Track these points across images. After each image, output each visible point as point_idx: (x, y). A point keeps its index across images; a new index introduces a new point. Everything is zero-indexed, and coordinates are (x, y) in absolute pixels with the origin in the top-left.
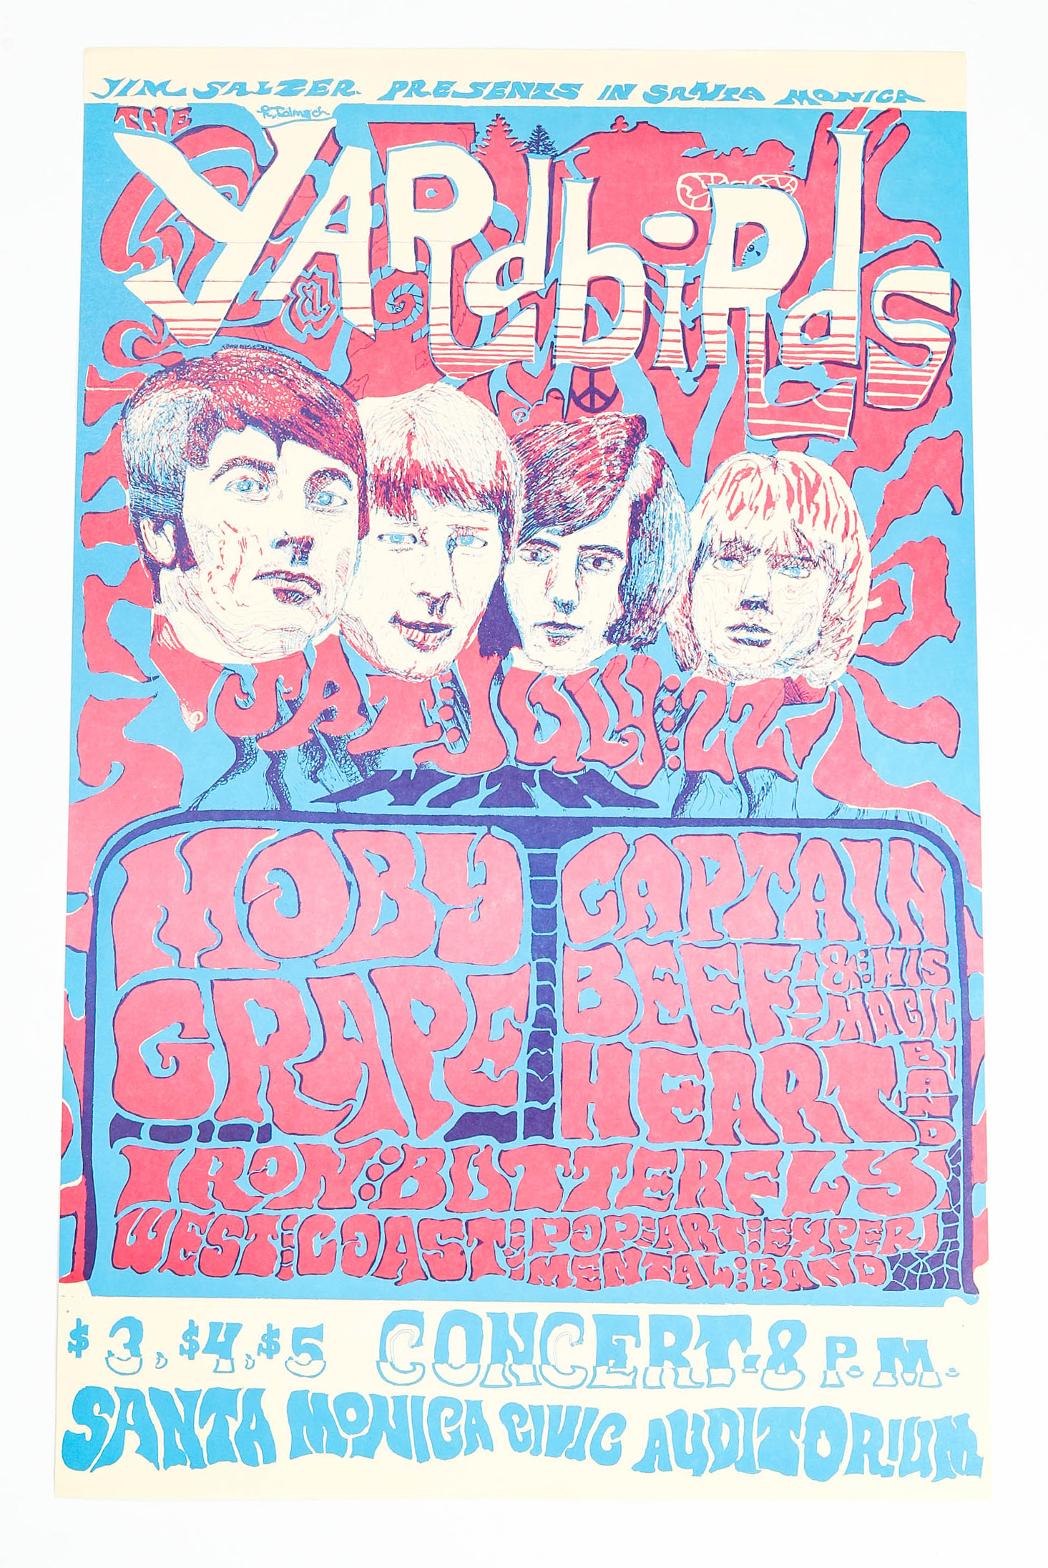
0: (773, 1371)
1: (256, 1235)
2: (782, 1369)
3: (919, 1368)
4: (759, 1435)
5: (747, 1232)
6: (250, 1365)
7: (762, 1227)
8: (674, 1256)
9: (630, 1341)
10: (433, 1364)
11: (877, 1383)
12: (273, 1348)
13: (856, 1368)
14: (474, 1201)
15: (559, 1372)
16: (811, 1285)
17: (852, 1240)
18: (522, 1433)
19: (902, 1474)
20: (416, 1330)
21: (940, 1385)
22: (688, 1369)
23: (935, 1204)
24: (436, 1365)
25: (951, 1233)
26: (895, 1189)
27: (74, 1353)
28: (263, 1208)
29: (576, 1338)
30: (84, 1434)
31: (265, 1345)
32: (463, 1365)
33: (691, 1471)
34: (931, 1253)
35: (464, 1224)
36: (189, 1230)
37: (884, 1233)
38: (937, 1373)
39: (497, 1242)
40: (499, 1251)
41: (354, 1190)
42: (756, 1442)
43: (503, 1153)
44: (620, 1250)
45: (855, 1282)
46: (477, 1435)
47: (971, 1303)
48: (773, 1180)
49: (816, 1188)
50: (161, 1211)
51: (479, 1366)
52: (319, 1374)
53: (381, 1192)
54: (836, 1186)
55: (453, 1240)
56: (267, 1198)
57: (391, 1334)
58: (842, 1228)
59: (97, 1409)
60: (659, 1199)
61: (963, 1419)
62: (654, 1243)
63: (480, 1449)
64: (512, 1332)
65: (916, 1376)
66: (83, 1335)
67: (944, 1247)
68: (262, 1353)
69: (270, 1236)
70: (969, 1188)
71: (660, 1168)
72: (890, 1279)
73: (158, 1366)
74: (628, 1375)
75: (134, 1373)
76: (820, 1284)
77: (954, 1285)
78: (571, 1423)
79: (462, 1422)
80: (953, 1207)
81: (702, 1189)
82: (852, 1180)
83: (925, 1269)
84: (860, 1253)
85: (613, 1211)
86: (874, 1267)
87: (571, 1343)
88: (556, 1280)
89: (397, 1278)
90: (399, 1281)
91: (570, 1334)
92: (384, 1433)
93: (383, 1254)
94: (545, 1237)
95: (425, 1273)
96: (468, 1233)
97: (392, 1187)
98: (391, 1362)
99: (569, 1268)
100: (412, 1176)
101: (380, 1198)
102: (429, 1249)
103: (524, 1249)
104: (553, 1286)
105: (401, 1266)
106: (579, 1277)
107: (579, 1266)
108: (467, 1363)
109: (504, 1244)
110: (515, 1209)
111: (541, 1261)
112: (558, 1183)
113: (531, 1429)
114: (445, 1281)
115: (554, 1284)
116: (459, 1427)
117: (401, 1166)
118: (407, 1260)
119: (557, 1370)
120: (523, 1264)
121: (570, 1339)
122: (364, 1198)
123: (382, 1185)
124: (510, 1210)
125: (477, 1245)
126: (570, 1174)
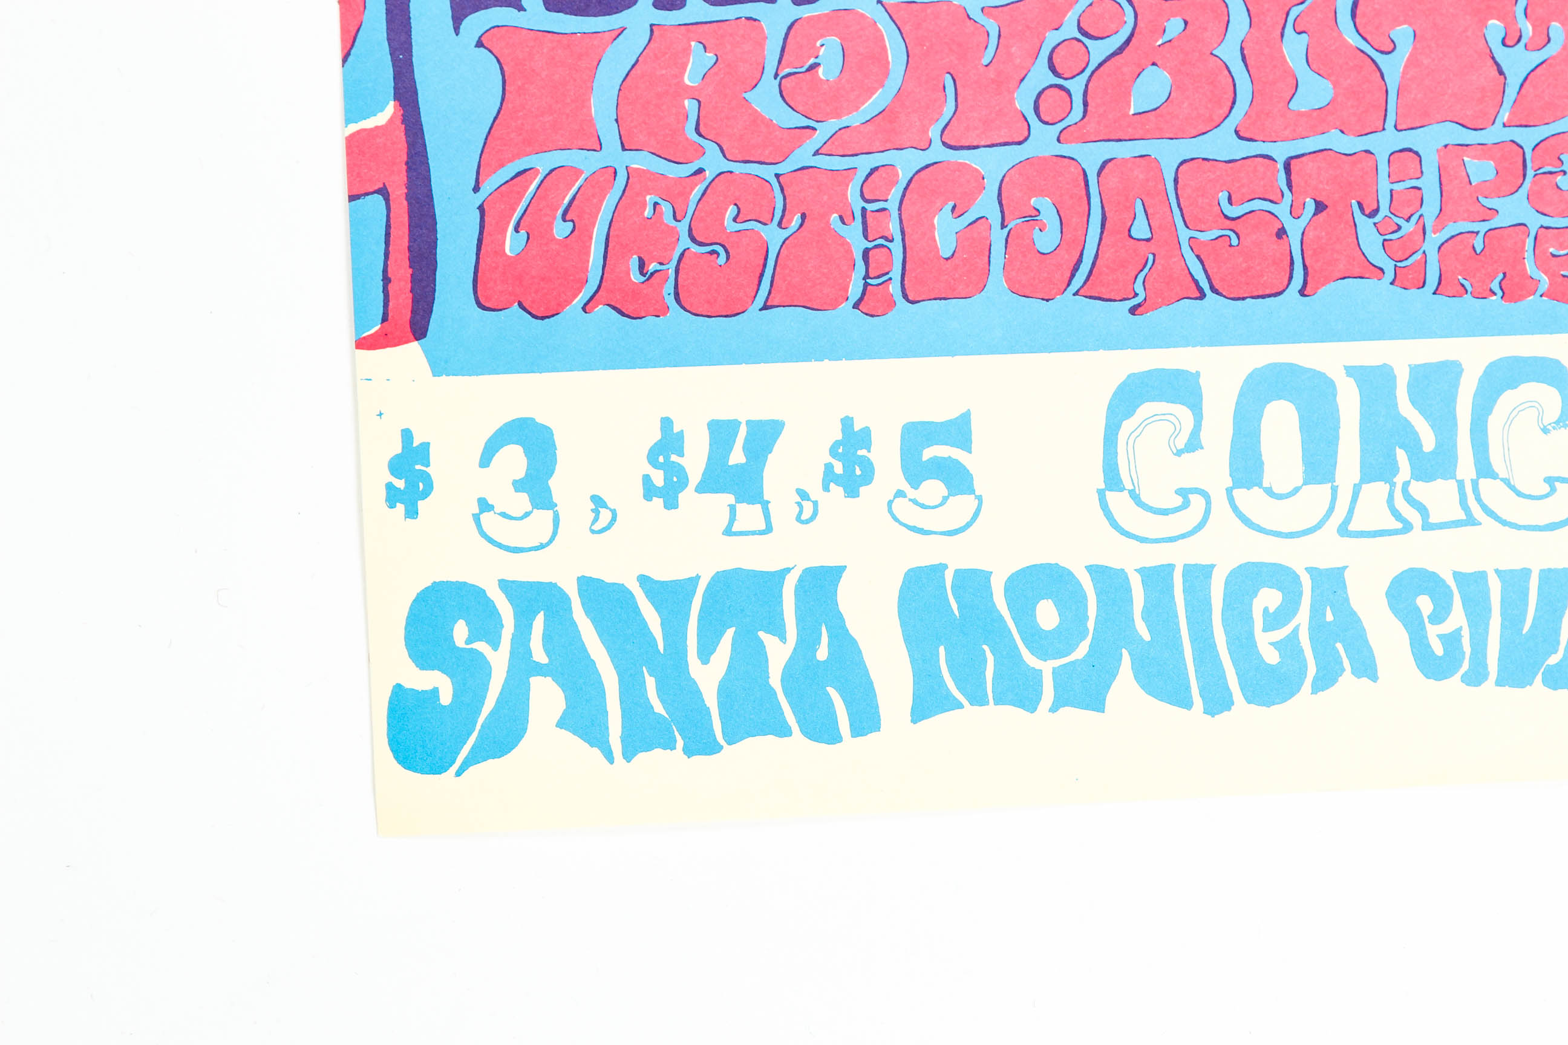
1: (804, 217)
6: (806, 516)
10: (1229, 491)
12: (858, 472)
14: (1300, 114)
15: (1519, 494)
18: (1440, 636)
20: (1184, 414)
24: (1236, 493)
27: (400, 508)
28: (817, 153)
29: (1552, 413)
30: (435, 691)
31: (838, 468)
32: (1296, 490)
35: (1280, 166)
36: (648, 212)
39: (1360, 204)
40: (1365, 226)
41: (1023, 100)
46: (1339, 646)
50: (578, 172)
51: (1334, 490)
52: (968, 525)
53: (1086, 104)
55: (1257, 205)
56: (825, 130)
57: (1127, 426)
59: (460, 632)
63: (1347, 677)
64: (1406, 408)
66: (418, 467)
68: (832, 485)
69: (835, 216)
73: (597, 527)
75: (542, 547)
78: (1553, 604)
79: (1302, 618)
87: (1542, 427)
88: (1500, 283)
89: (1134, 297)
90: (1139, 305)
91: (1537, 405)
92: (1125, 652)
93: (1099, 245)
94: (1468, 186)
95: (1196, 282)
96: (1290, 186)
97: (1109, 91)
98: (1130, 492)
99: (1529, 255)
100: (1154, 64)
101: (1084, 117)
102: (1203, 227)
103: (1421, 216)
104: (1494, 298)
105: (1141, 270)
106: (1551, 275)
107: (1551, 250)
108: (1305, 483)
109: (1375, 207)
110: (1396, 127)
111: (1462, 241)
112: (1491, 61)
113: (1461, 627)
114: (1244, 299)
115: (1494, 294)
116: (1296, 629)
117: (1128, 41)
118: (1154, 255)
119: (1513, 488)
120: (1421, 251)
121: (1540, 417)
122: (1046, 119)
123: (1087, 86)
124: (1384, 129)
125: (1315, 214)
126: (1519, 41)
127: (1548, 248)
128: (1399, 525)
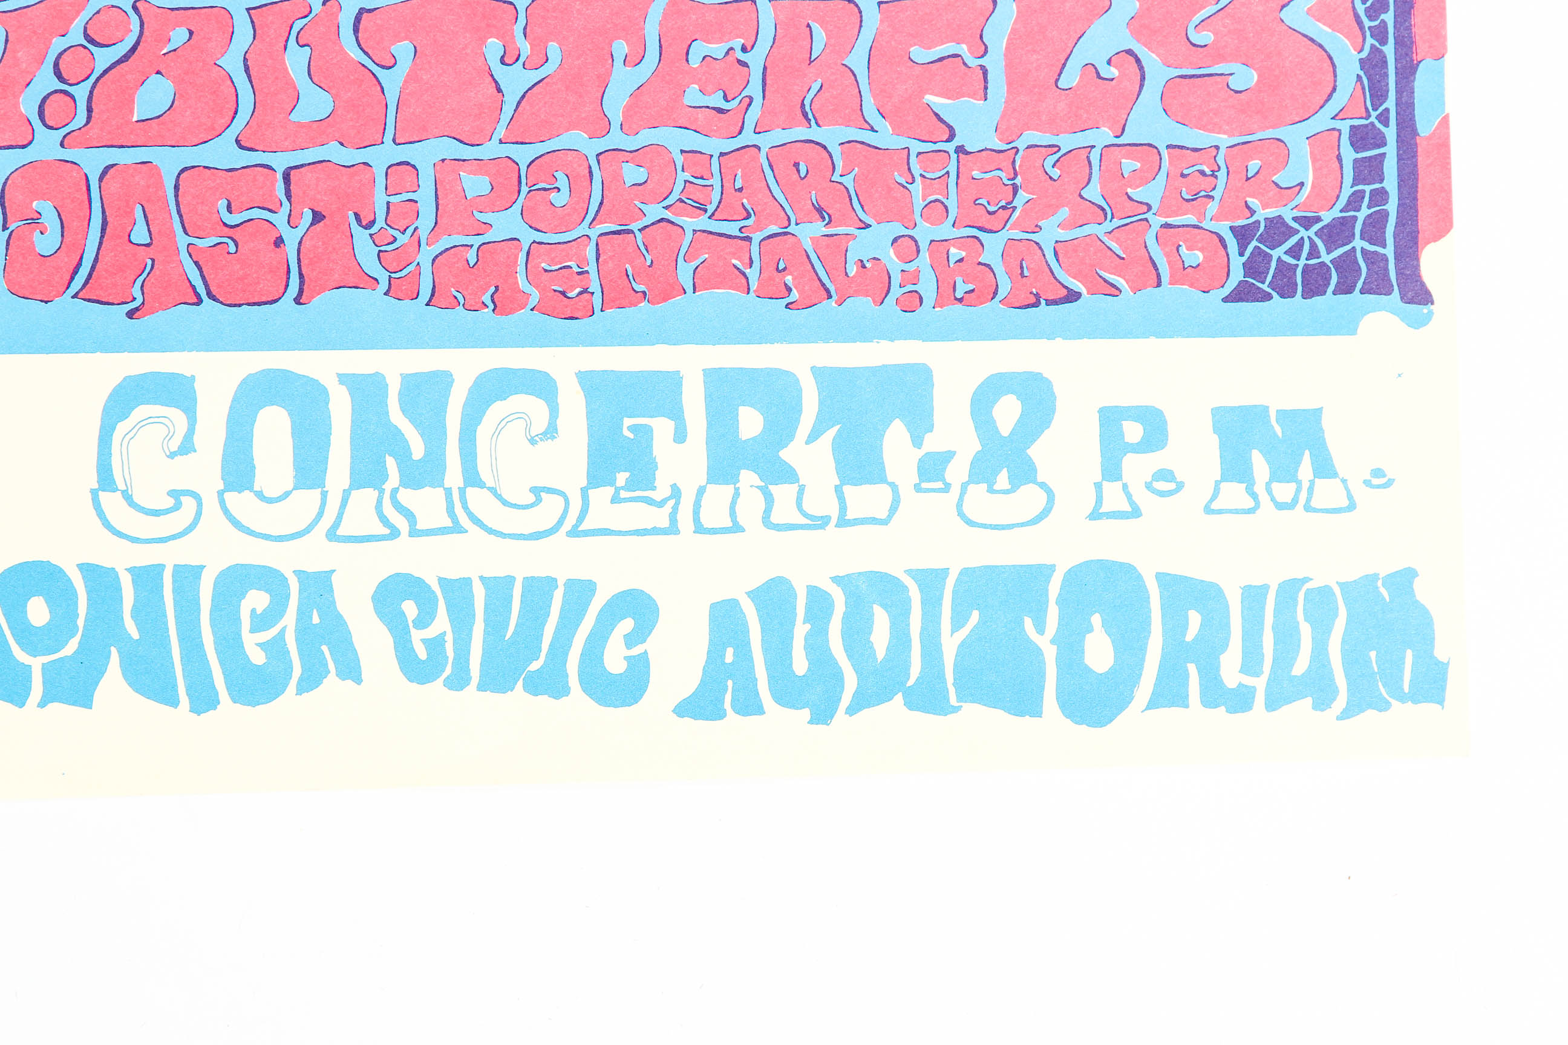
0: (984, 486)
2: (1003, 480)
3: (1305, 471)
4: (956, 627)
5: (918, 179)
7: (952, 168)
8: (757, 237)
9: (662, 427)
10: (220, 494)
11: (1215, 506)
13: (1165, 475)
14: (300, 125)
15: (505, 503)
16: (1064, 292)
17: (1152, 192)
18: (424, 641)
19: (1272, 705)
20: (177, 417)
21: (1352, 507)
22: (795, 488)
23: (1333, 107)
24: (227, 495)
25: (1368, 171)
26: (1244, 77)
29: (540, 425)
32: (287, 494)
33: (806, 714)
34: (1327, 217)
35: (280, 176)
37: (1222, 174)
38: (1344, 481)
39: (357, 215)
40: (361, 236)
41: (28, 104)
42: (950, 645)
43: (365, 15)
44: (635, 226)
45: (1159, 285)
46: (324, 648)
47: (1418, 323)
48: (973, 62)
49: (1070, 78)
51: (324, 495)
53: (90, 110)
54: (1113, 72)
55: (256, 213)
57: (122, 428)
58: (1129, 165)
60: (720, 111)
61: (1404, 580)
62: (711, 209)
63: (332, 681)
64: (396, 418)
65: (1298, 491)
67: (1354, 202)
70: (1407, 71)
71: (721, 40)
72: (1237, 275)
74: (661, 504)
76: (1083, 290)
77: (1378, 286)
78: (535, 611)
79: (290, 619)
80: (1374, 114)
81: (816, 87)
82: (1150, 60)
83: (1314, 253)
84: (1170, 220)
85: (616, 139)
86: (1201, 250)
87: (529, 438)
88: (492, 296)
89: (132, 301)
90: (137, 309)
91: (526, 418)
92: (113, 650)
93: (99, 249)
94: (464, 201)
95: (193, 288)
96: (288, 196)
97: (114, 98)
98: (123, 492)
99: (521, 268)
100: (158, 72)
101: (88, 122)
102: (202, 234)
103: (416, 229)
104: (486, 310)
105: (140, 275)
106: (542, 290)
107: (543, 265)
108: (296, 488)
109: (372, 219)
110: (394, 140)
111: (455, 255)
112: (490, 78)
113: (445, 632)
114: (240, 305)
115: (487, 307)
116: (283, 630)
117: (133, 49)
118: (153, 260)
119: (499, 497)
120: (415, 263)
121: (528, 428)
122: (50, 123)
123: (91, 92)
124: (382, 143)
125: (312, 224)
126: (517, 59)
127: (541, 263)
128: (387, 531)
